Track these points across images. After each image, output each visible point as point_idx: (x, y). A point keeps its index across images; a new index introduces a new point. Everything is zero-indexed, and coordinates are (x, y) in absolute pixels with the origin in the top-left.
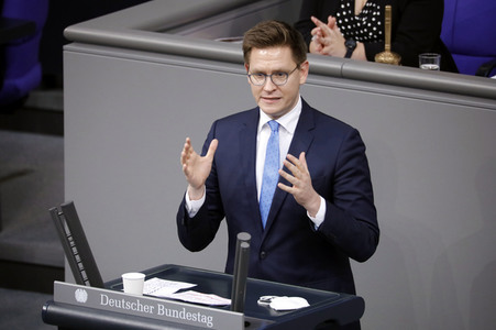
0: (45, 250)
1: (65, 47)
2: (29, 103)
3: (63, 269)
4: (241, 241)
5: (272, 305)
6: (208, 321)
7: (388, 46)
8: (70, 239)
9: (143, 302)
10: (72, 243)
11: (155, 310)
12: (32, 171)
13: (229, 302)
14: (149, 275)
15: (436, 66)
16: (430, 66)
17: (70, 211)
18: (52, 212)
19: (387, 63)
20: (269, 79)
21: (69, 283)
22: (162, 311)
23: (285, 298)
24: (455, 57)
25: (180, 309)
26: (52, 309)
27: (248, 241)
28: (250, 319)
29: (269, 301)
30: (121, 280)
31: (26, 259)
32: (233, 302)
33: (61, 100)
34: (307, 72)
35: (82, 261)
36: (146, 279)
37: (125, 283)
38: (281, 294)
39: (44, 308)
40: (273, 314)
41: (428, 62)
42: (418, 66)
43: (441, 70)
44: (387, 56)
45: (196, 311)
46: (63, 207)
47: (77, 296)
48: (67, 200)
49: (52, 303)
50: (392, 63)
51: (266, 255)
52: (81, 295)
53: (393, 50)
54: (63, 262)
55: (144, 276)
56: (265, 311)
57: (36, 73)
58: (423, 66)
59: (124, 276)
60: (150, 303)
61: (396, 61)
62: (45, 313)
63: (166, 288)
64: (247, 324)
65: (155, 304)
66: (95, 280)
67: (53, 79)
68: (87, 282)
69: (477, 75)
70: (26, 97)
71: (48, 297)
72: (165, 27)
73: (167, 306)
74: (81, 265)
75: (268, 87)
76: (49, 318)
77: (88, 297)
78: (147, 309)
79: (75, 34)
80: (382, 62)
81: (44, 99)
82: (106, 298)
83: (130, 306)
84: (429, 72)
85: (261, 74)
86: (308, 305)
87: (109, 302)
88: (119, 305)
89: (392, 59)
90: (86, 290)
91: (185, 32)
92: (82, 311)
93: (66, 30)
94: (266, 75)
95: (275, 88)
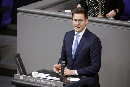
0: (12, 65)
1: (17, 13)
2: (8, 28)
3: (17, 71)
4: (62, 63)
5: (70, 80)
6: (54, 84)
7: (100, 13)
8: (19, 63)
9: (37, 79)
11: (40, 81)
12: (9, 45)
13: (59, 79)
14: (39, 72)
17: (19, 56)
18: (14, 56)
19: (100, 17)
21: (18, 74)
22: (42, 82)
23: (74, 78)
25: (47, 81)
26: (14, 81)
27: (64, 63)
28: (65, 83)
29: (70, 79)
30: (32, 73)
31: (7, 68)
32: (60, 79)
33: (16, 27)
35: (22, 68)
36: (38, 73)
39: (12, 81)
40: (71, 82)
45: (51, 81)
46: (17, 55)
48: (18, 53)
49: (14, 79)
50: (101, 17)
52: (21, 77)
54: (17, 69)
55: (37, 72)
57: (10, 20)
59: (32, 72)
60: (39, 79)
63: (43, 76)
64: (64, 85)
65: (40, 80)
66: (25, 73)
67: (14, 22)
68: (23, 74)
69: (123, 20)
70: (7, 26)
71: (13, 78)
73: (43, 80)
75: (77, 24)
76: (13, 83)
78: (38, 81)
79: (20, 10)
80: (99, 17)
81: (12, 27)
82: (28, 78)
83: (34, 80)
85: (76, 20)
86: (80, 80)
87: (28, 79)
88: (31, 80)
89: (101, 16)
90: (23, 76)
91: (48, 9)
92: (22, 81)
93: (18, 9)
94: (77, 21)
95: (79, 24)
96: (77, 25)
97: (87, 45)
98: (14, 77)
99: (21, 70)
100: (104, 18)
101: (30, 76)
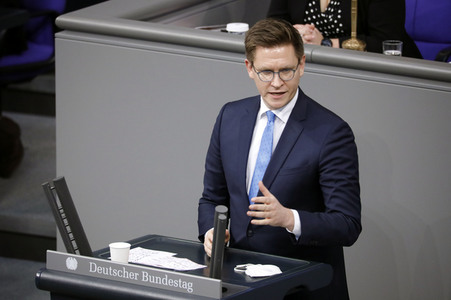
0: (39, 221)
1: (57, 34)
3: (55, 239)
4: (218, 213)
5: (248, 272)
6: (189, 288)
7: (354, 34)
8: (62, 211)
9: (129, 269)
10: (63, 215)
11: (140, 277)
14: (134, 244)
15: (399, 52)
16: (393, 52)
17: (61, 185)
18: (45, 187)
19: (353, 49)
20: (276, 76)
21: (61, 252)
22: (146, 278)
23: (259, 266)
26: (45, 276)
27: (225, 214)
28: (228, 285)
29: (244, 269)
30: (108, 249)
31: (21, 230)
32: (212, 270)
33: (53, 83)
35: (73, 231)
36: (131, 248)
37: (112, 252)
38: (256, 261)
39: (38, 275)
40: (248, 280)
41: (391, 48)
42: (381, 52)
44: (353, 43)
45: (177, 277)
46: (55, 182)
47: (68, 264)
48: (59, 176)
49: (45, 270)
50: (358, 49)
51: (253, 233)
52: (72, 263)
53: (359, 37)
54: (55, 233)
55: (129, 245)
56: (241, 278)
58: (387, 52)
59: (111, 246)
60: (135, 270)
61: (362, 47)
62: (38, 279)
63: (148, 257)
64: (224, 290)
65: (140, 271)
66: (85, 249)
68: (77, 251)
69: (436, 60)
71: (41, 265)
72: (148, 16)
73: (151, 273)
74: (71, 236)
76: (42, 284)
77: (78, 265)
78: (132, 276)
79: (65, 23)
80: (348, 48)
82: (95, 266)
83: (116, 273)
84: (392, 57)
86: (280, 272)
87: (97, 269)
88: (107, 272)
89: (357, 45)
90: (76, 258)
91: (168, 21)
92: (72, 277)
93: (58, 19)
96: (277, 88)
97: (309, 149)
98: (45, 261)
101: (102, 257)
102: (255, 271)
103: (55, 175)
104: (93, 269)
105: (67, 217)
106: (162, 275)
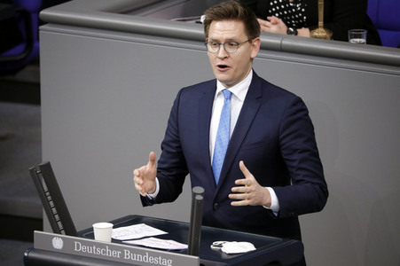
0: (27, 203)
1: (41, 27)
3: (41, 220)
4: (195, 194)
5: (223, 249)
6: (169, 264)
7: (321, 23)
8: (48, 194)
9: (111, 248)
10: (49, 198)
11: (122, 255)
12: (13, 136)
13: (186, 246)
14: (118, 224)
15: (363, 40)
16: (358, 40)
17: (47, 170)
18: (32, 171)
19: (320, 38)
20: (222, 47)
21: (47, 232)
22: (128, 256)
23: (235, 243)
24: (380, 32)
26: (32, 255)
27: (202, 194)
28: (205, 261)
29: (220, 246)
30: (92, 229)
32: (190, 247)
33: (38, 74)
34: (258, 47)
35: (58, 213)
36: (114, 227)
37: (95, 231)
38: (231, 240)
39: (26, 254)
40: (224, 256)
41: (356, 37)
42: (347, 40)
43: (367, 43)
44: (320, 32)
45: (157, 255)
46: (41, 167)
47: (54, 243)
48: (44, 161)
49: (32, 249)
50: (325, 38)
51: (218, 206)
52: (58, 243)
54: (42, 214)
55: (112, 225)
56: (218, 254)
58: (352, 41)
59: (95, 226)
60: (117, 249)
61: (328, 36)
62: (26, 259)
65: (122, 249)
66: (70, 229)
68: (63, 232)
71: (29, 245)
73: (133, 251)
75: (221, 54)
77: (64, 244)
78: (115, 254)
79: (49, 16)
80: (316, 37)
82: (79, 245)
83: (100, 252)
84: (357, 45)
85: (217, 43)
86: (254, 249)
87: (82, 248)
88: (91, 251)
89: (324, 34)
90: (62, 238)
91: (145, 13)
92: (58, 256)
93: (41, 12)
94: (220, 44)
95: (226, 55)
98: (33, 241)
99: (57, 217)
100: (333, 41)
101: (87, 237)
102: (231, 248)
103: (41, 160)
104: (78, 248)
105: (53, 199)
106: (143, 253)
